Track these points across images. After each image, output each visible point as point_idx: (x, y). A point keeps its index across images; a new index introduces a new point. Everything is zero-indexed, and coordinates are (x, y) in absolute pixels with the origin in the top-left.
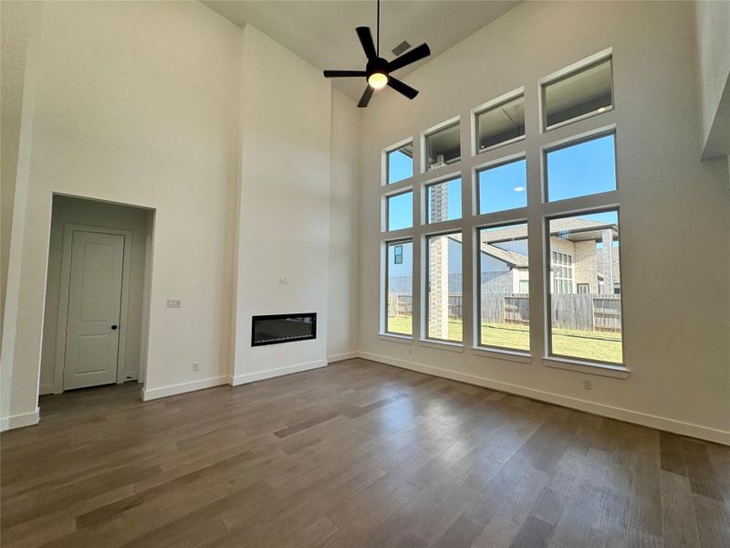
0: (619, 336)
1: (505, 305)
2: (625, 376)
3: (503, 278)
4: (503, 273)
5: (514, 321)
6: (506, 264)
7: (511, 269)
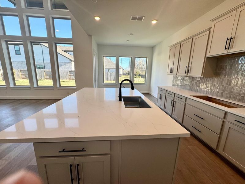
0: (75, 81)
1: (69, 74)
2: (75, 89)
3: (69, 64)
4: (69, 63)
5: (72, 79)
6: (69, 60)
7: (71, 62)
